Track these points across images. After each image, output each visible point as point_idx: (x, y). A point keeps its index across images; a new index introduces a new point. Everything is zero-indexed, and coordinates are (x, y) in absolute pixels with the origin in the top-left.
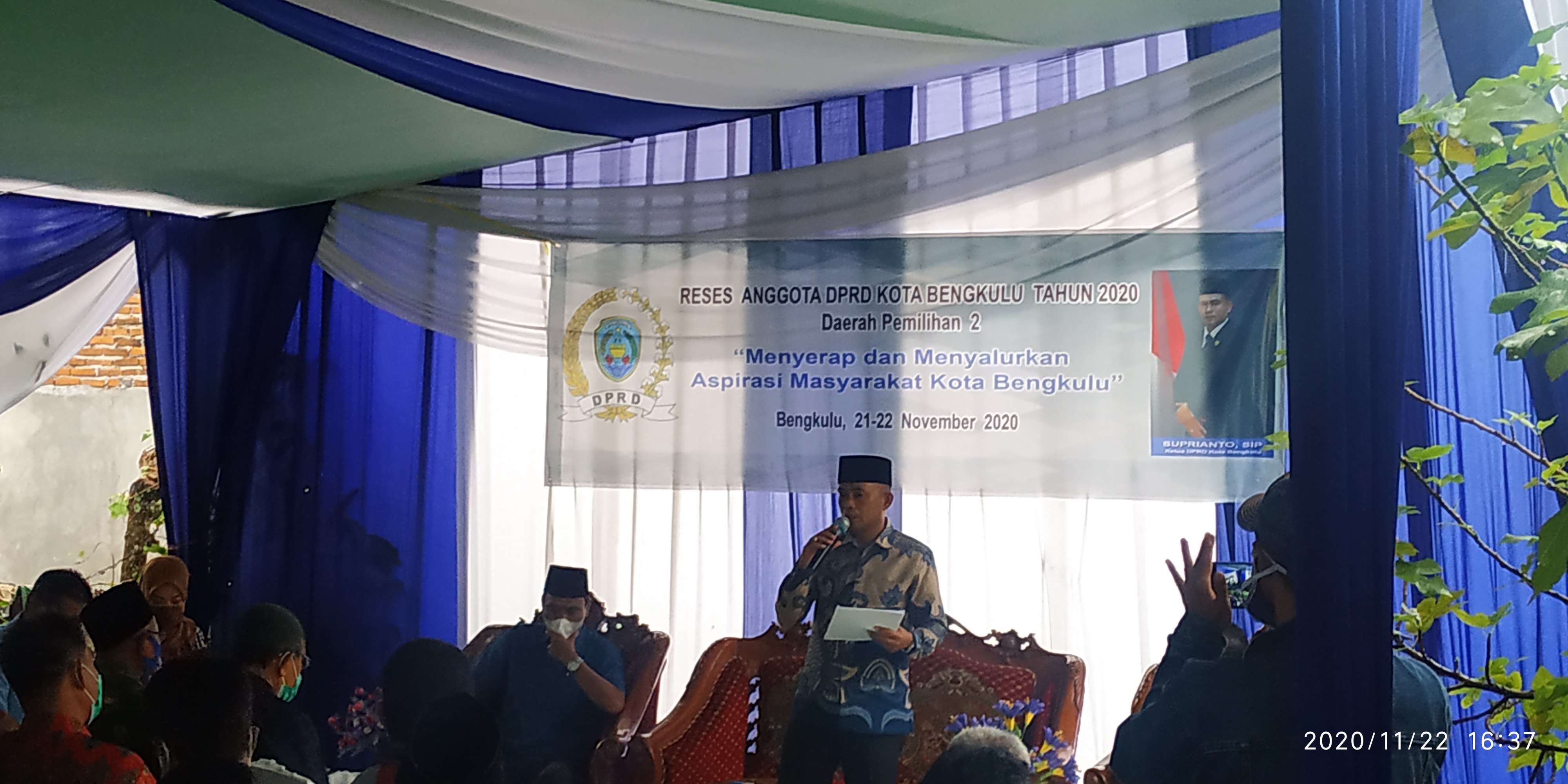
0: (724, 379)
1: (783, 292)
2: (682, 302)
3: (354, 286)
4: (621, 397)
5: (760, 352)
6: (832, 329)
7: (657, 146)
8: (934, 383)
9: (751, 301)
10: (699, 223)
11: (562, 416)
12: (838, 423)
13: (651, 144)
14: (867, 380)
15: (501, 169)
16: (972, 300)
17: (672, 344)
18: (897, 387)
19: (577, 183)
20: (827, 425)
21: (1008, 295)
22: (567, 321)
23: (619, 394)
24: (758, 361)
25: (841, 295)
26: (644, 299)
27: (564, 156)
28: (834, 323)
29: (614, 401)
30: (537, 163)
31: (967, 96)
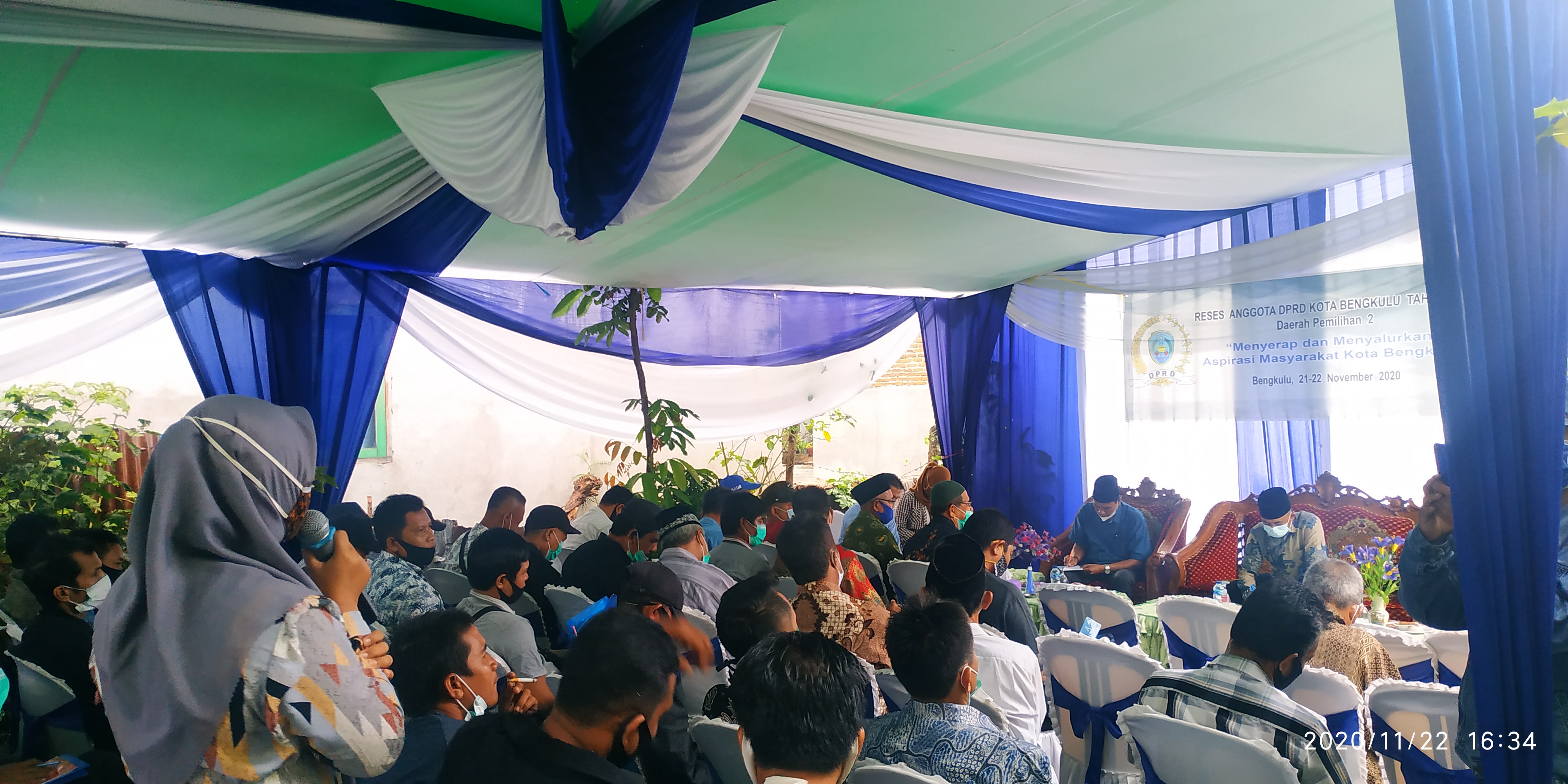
0: (1221, 360)
1: (1253, 311)
2: (1196, 320)
3: (1024, 325)
4: (1164, 373)
5: (1241, 344)
6: (1283, 329)
7: (1179, 238)
8: (1346, 355)
9: (1235, 317)
10: (1204, 277)
11: (1132, 385)
12: (1289, 381)
13: (1176, 237)
14: (1305, 356)
15: (1096, 259)
16: (1368, 306)
17: (1191, 343)
18: (1323, 359)
19: (1137, 262)
20: (1282, 383)
21: (1391, 302)
22: (1134, 334)
24: (1240, 349)
25: (1287, 310)
26: (1175, 320)
27: (1129, 249)
28: (1284, 325)
29: (1160, 375)
30: (1115, 254)
31: (1359, 192)
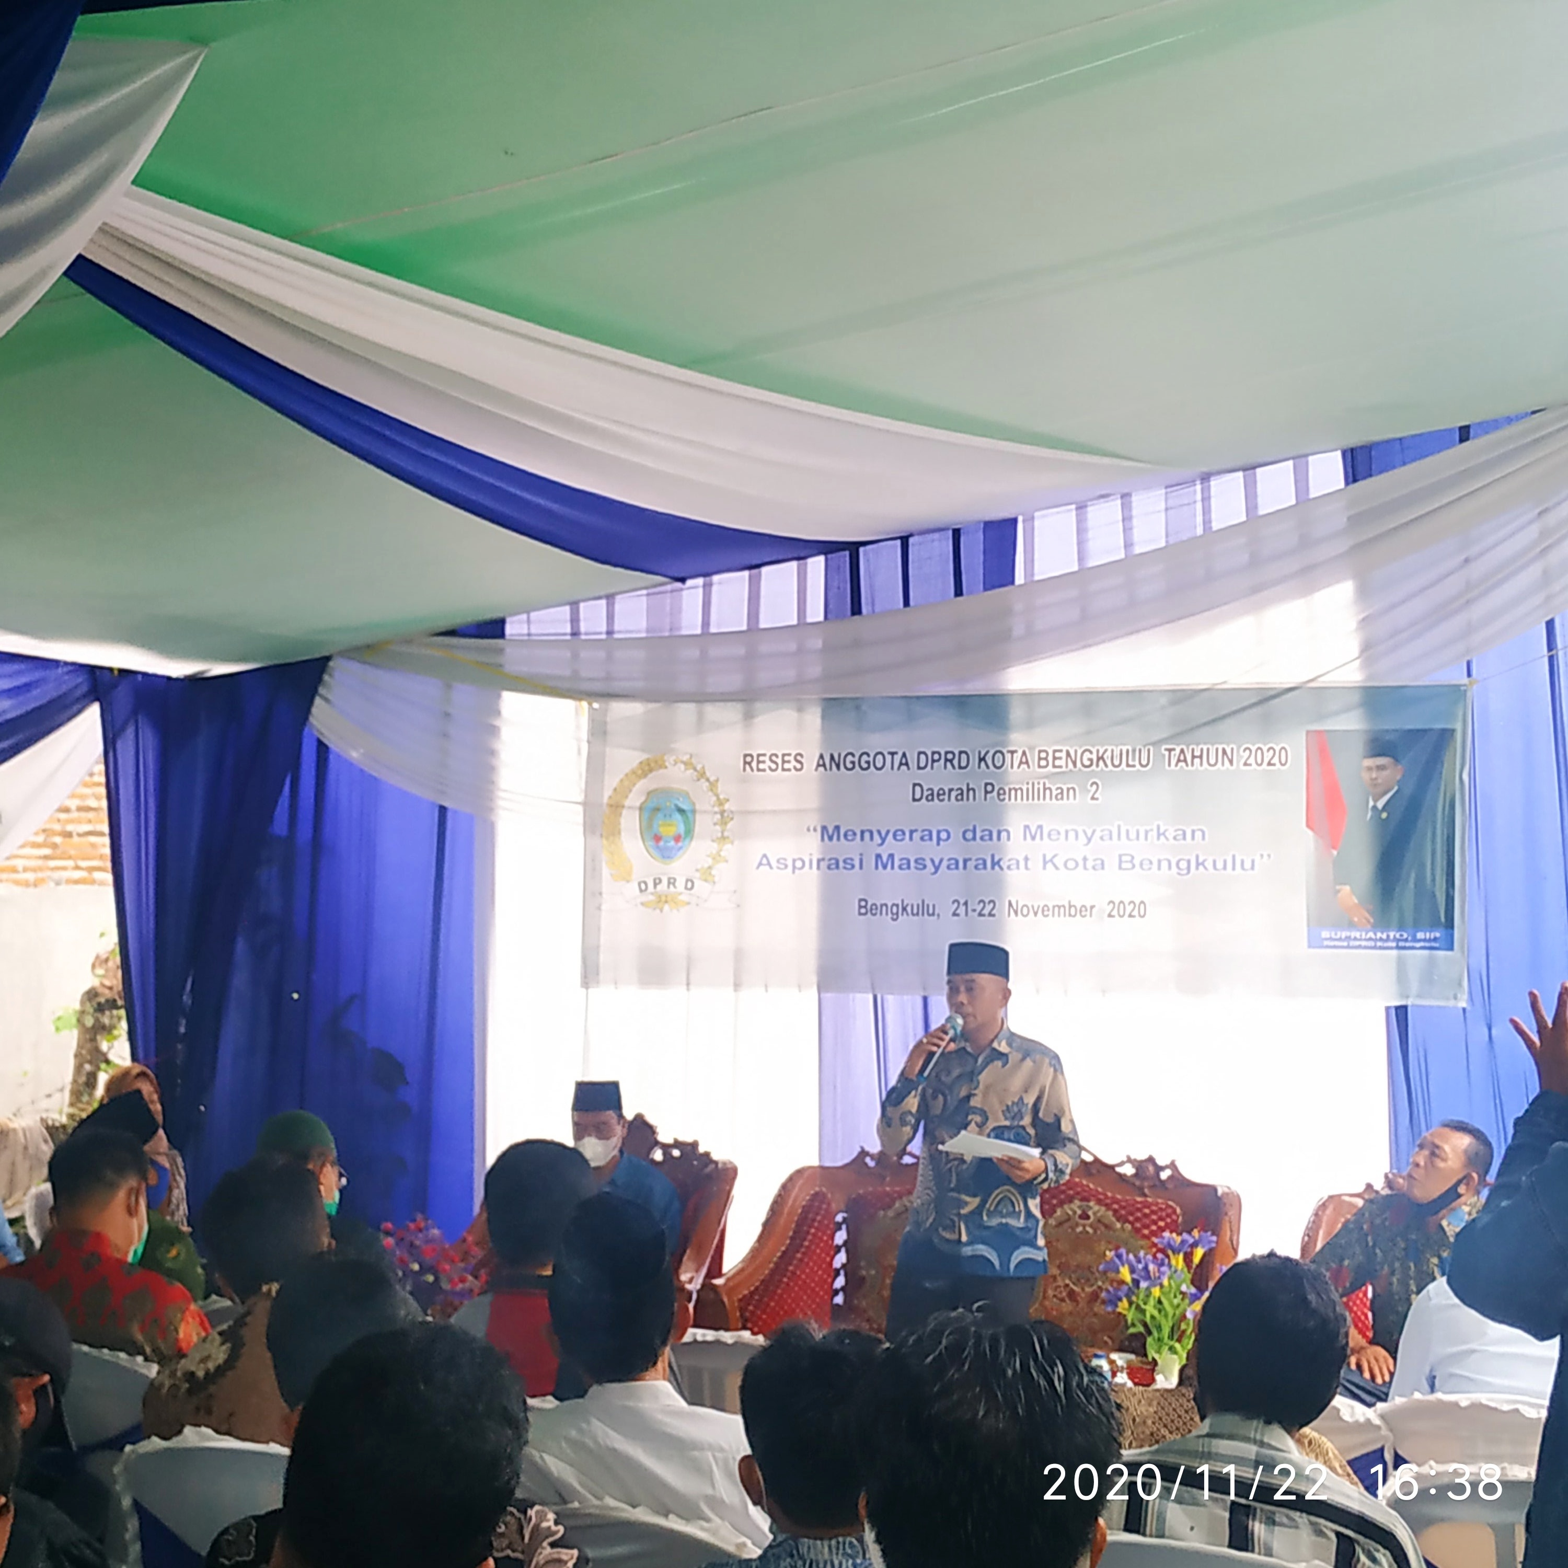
0: (794, 861)
1: (865, 758)
2: (744, 769)
3: (353, 754)
4: (672, 882)
5: (837, 828)
6: (924, 800)
7: (715, 589)
8: (1045, 863)
9: (826, 769)
10: (764, 677)
11: (600, 905)
12: (931, 911)
13: (707, 587)
14: (965, 861)
15: (528, 618)
16: (1091, 765)
17: (732, 819)
18: (1001, 868)
19: (619, 632)
20: (918, 914)
21: (1134, 759)
22: (608, 793)
23: (669, 879)
24: (835, 837)
25: (933, 761)
26: (699, 767)
27: (603, 602)
28: (926, 793)
29: (662, 887)
30: (571, 610)
31: (1081, 530)
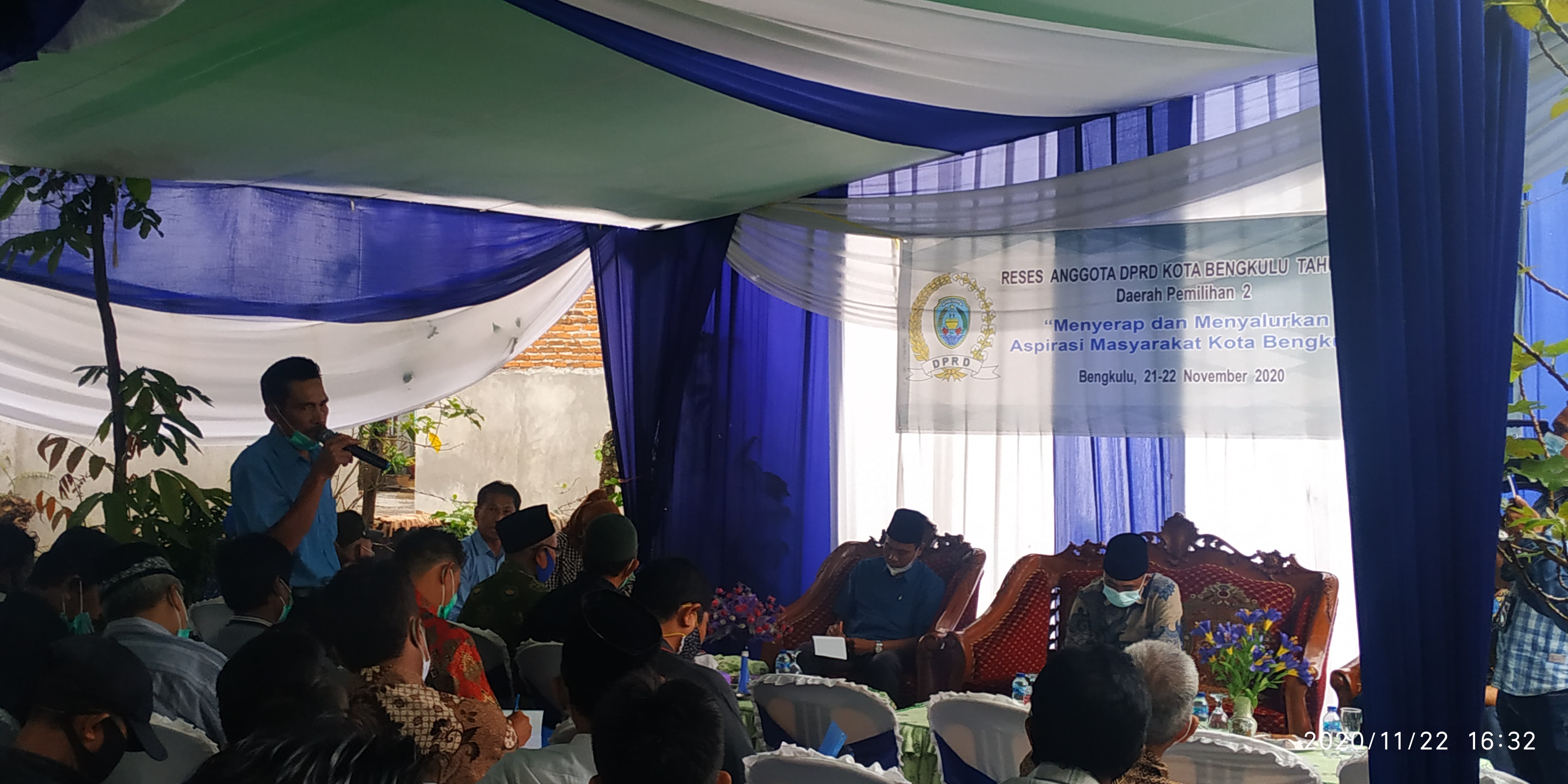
0: (1036, 345)
1: (1084, 272)
2: (1003, 283)
3: (754, 278)
4: (955, 360)
5: (1065, 321)
6: (1125, 301)
7: (984, 158)
8: (1211, 343)
9: (1058, 281)
10: (1016, 218)
11: (909, 377)
12: (1130, 379)
13: (979, 156)
14: (1154, 343)
15: (862, 183)
16: (1244, 273)
17: (995, 317)
18: (1179, 348)
19: (920, 191)
20: (1121, 381)
21: (1275, 268)
22: (913, 300)
23: (953, 358)
24: (1064, 329)
25: (1132, 273)
26: (972, 281)
27: (910, 170)
28: (1126, 296)
29: (949, 364)
30: (889, 176)
31: (1239, 102)
